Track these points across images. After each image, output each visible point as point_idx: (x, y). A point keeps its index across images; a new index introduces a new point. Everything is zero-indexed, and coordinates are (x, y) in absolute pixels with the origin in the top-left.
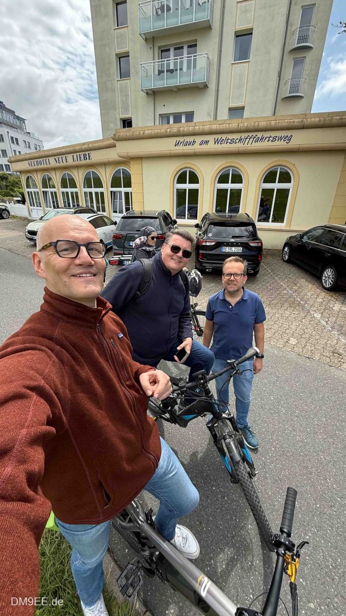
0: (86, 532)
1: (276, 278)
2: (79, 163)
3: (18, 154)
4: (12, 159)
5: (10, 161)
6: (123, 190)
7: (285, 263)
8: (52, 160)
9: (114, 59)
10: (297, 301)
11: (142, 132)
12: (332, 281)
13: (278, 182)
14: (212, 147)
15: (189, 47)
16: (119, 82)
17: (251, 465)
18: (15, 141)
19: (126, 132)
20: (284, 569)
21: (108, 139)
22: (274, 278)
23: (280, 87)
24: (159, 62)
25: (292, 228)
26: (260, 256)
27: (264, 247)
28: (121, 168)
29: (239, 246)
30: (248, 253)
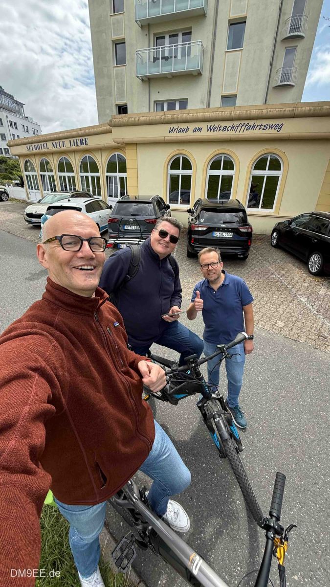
0: (83, 512)
1: (264, 262)
2: (76, 147)
3: (16, 138)
4: (11, 143)
5: (8, 145)
6: (119, 175)
7: (273, 248)
8: (49, 144)
9: (110, 46)
10: (285, 285)
11: (137, 119)
12: (318, 266)
13: (269, 170)
14: (205, 134)
15: (184, 34)
16: (115, 69)
17: (238, 442)
18: (14, 125)
19: (122, 118)
20: (273, 552)
21: (104, 125)
22: (262, 263)
23: (272, 75)
24: (154, 49)
25: (281, 214)
26: (249, 241)
27: (253, 233)
28: (117, 153)
29: (229, 231)
30: (238, 238)
